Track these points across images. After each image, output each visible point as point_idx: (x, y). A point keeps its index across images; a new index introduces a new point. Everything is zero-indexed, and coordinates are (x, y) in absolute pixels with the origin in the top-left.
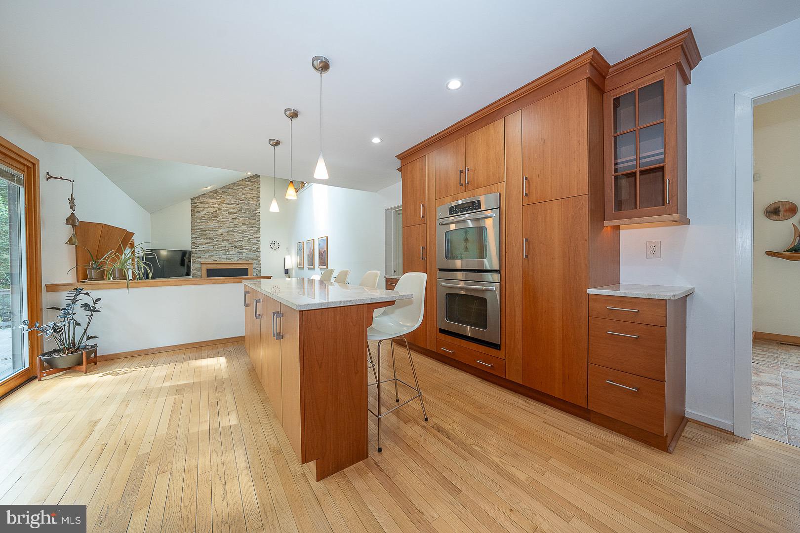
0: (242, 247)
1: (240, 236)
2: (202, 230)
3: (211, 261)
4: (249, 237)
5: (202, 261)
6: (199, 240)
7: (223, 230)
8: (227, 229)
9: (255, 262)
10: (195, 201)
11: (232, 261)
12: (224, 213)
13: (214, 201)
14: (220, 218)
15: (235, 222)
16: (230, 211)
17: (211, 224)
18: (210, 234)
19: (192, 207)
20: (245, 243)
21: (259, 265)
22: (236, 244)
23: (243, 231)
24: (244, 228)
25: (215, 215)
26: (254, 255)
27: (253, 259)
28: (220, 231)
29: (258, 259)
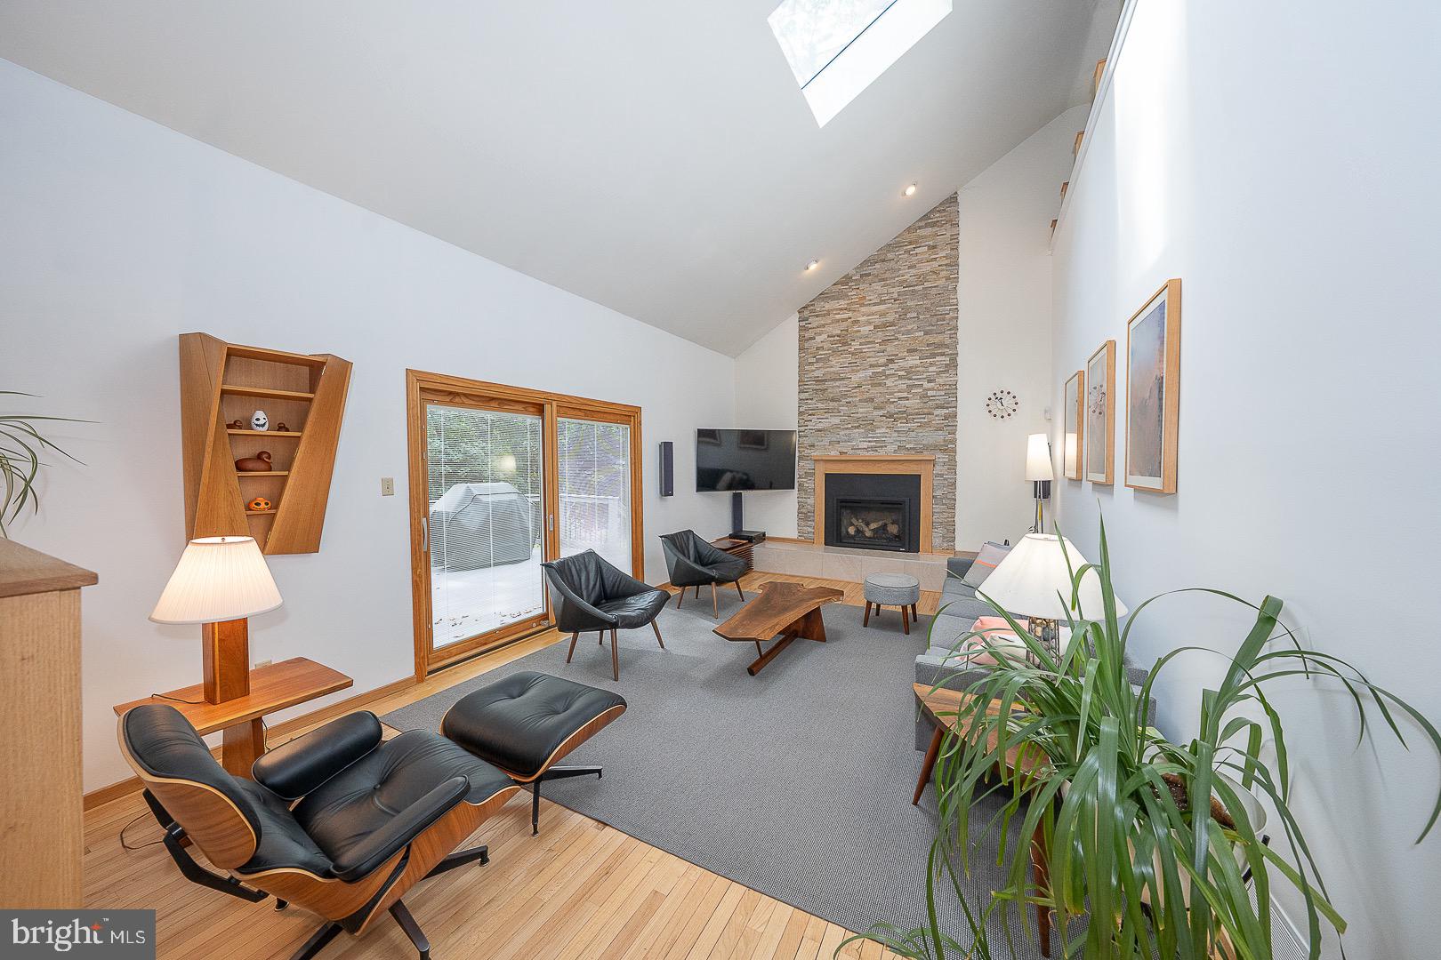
0: (906, 415)
1: (902, 384)
2: (818, 381)
3: (834, 454)
4: (926, 385)
5: (816, 454)
6: (812, 404)
7: (862, 374)
8: (869, 372)
9: (941, 457)
10: (806, 313)
11: (881, 454)
12: (865, 329)
13: (843, 303)
14: (855, 345)
15: (890, 349)
16: (878, 322)
17: (836, 364)
18: (835, 388)
19: (802, 329)
20: (914, 403)
21: (952, 465)
22: (891, 409)
23: (909, 372)
24: (913, 361)
25: (843, 339)
26: (939, 437)
27: (935, 448)
28: (856, 378)
29: (949, 448)
